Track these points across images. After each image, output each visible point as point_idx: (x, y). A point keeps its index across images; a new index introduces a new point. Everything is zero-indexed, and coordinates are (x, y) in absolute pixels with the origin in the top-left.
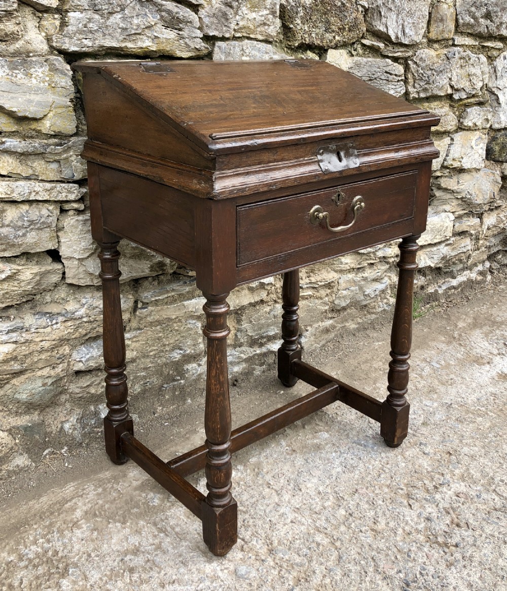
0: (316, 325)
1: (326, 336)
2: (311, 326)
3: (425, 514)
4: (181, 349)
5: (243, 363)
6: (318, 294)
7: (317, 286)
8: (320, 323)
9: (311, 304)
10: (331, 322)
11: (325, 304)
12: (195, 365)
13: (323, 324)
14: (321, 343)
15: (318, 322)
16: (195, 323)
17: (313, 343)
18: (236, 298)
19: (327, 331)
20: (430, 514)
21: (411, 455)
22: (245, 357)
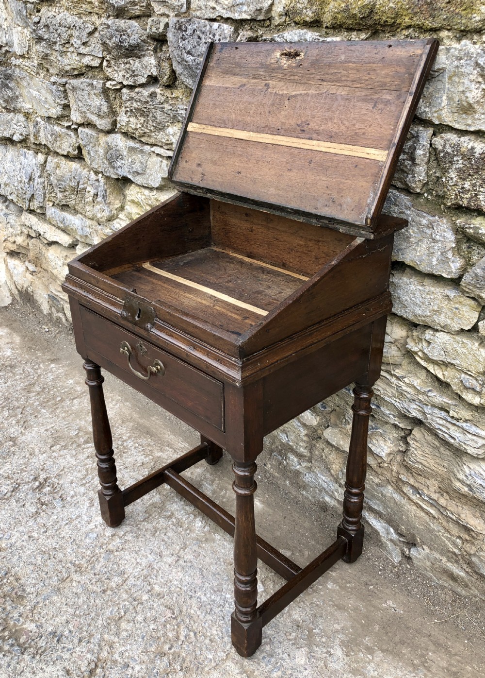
0: (438, 556)
1: (451, 582)
2: (431, 550)
3: (132, 664)
4: (287, 437)
5: (336, 501)
6: (445, 524)
7: (445, 513)
8: (444, 560)
9: (432, 525)
10: (462, 574)
11: (455, 544)
12: (296, 460)
13: (449, 564)
14: (441, 582)
15: (442, 554)
16: (300, 427)
17: (428, 569)
18: (342, 438)
19: (453, 578)
20: (133, 668)
21: (228, 668)
22: (337, 498)
